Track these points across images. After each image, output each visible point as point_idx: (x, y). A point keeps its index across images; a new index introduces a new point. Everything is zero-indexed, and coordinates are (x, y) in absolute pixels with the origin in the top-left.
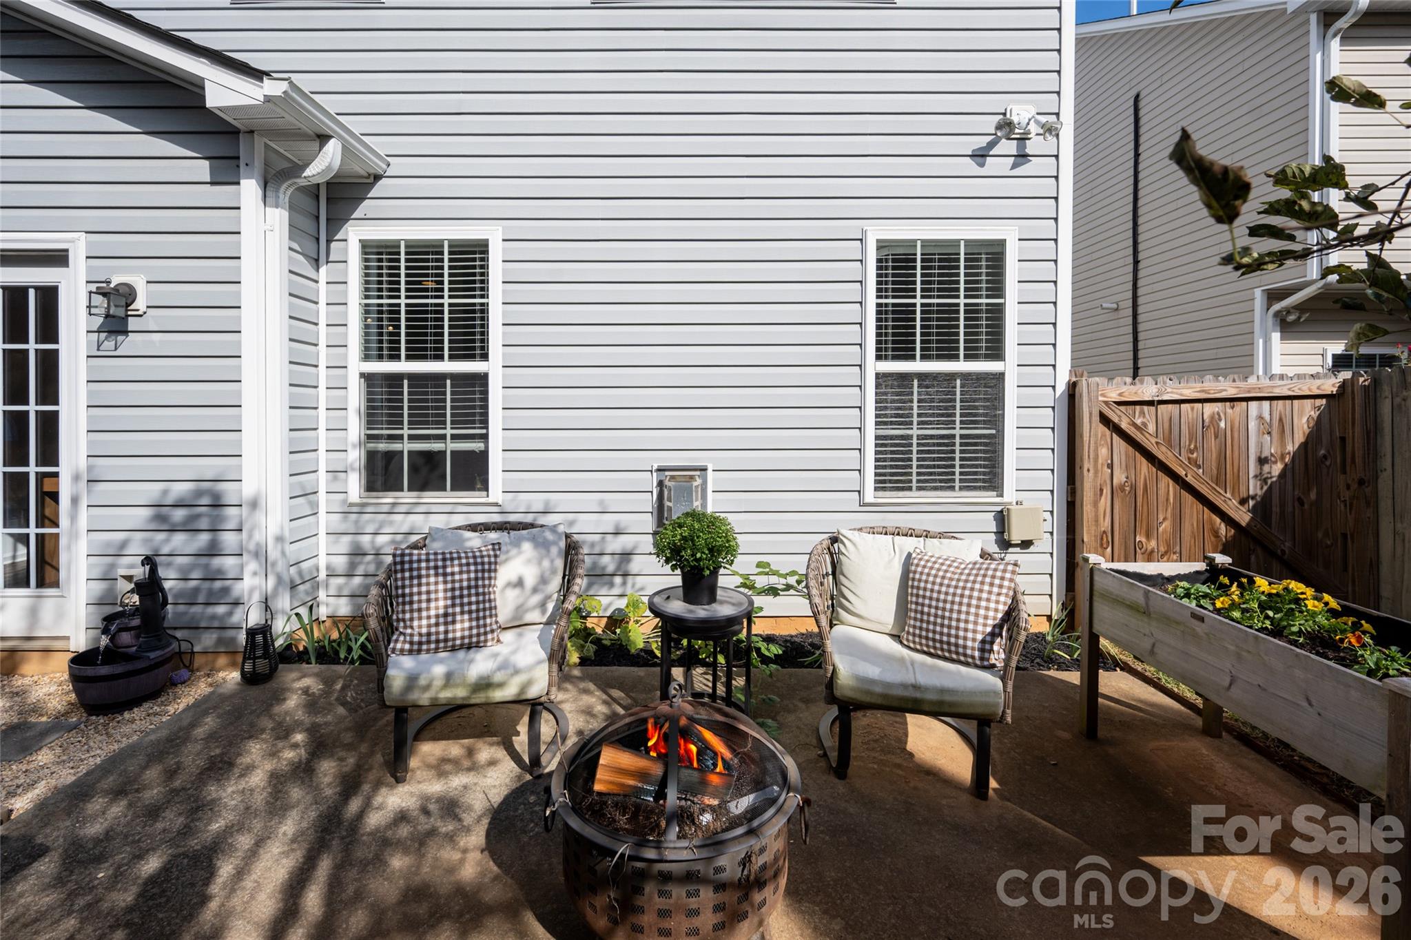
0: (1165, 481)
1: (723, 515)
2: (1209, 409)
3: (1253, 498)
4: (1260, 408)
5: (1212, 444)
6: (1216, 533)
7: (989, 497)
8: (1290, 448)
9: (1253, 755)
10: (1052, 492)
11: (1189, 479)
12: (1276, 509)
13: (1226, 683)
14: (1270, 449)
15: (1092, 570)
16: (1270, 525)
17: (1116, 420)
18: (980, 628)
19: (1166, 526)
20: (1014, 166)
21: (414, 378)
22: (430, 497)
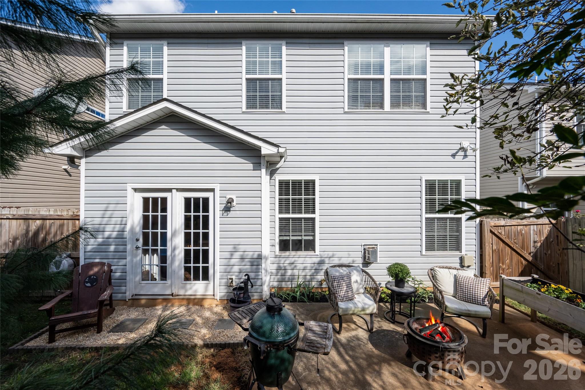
0: (507, 248)
1: (405, 264)
2: (519, 228)
3: (533, 252)
4: (534, 227)
5: (520, 238)
6: (522, 263)
7: (457, 253)
8: (542, 239)
9: (546, 327)
10: (475, 251)
11: (515, 248)
12: (539, 256)
13: (547, 310)
14: (537, 239)
15: (503, 279)
16: (537, 261)
17: (494, 231)
18: (481, 296)
19: (508, 261)
20: (463, 159)
21: (294, 219)
22: (299, 253)
